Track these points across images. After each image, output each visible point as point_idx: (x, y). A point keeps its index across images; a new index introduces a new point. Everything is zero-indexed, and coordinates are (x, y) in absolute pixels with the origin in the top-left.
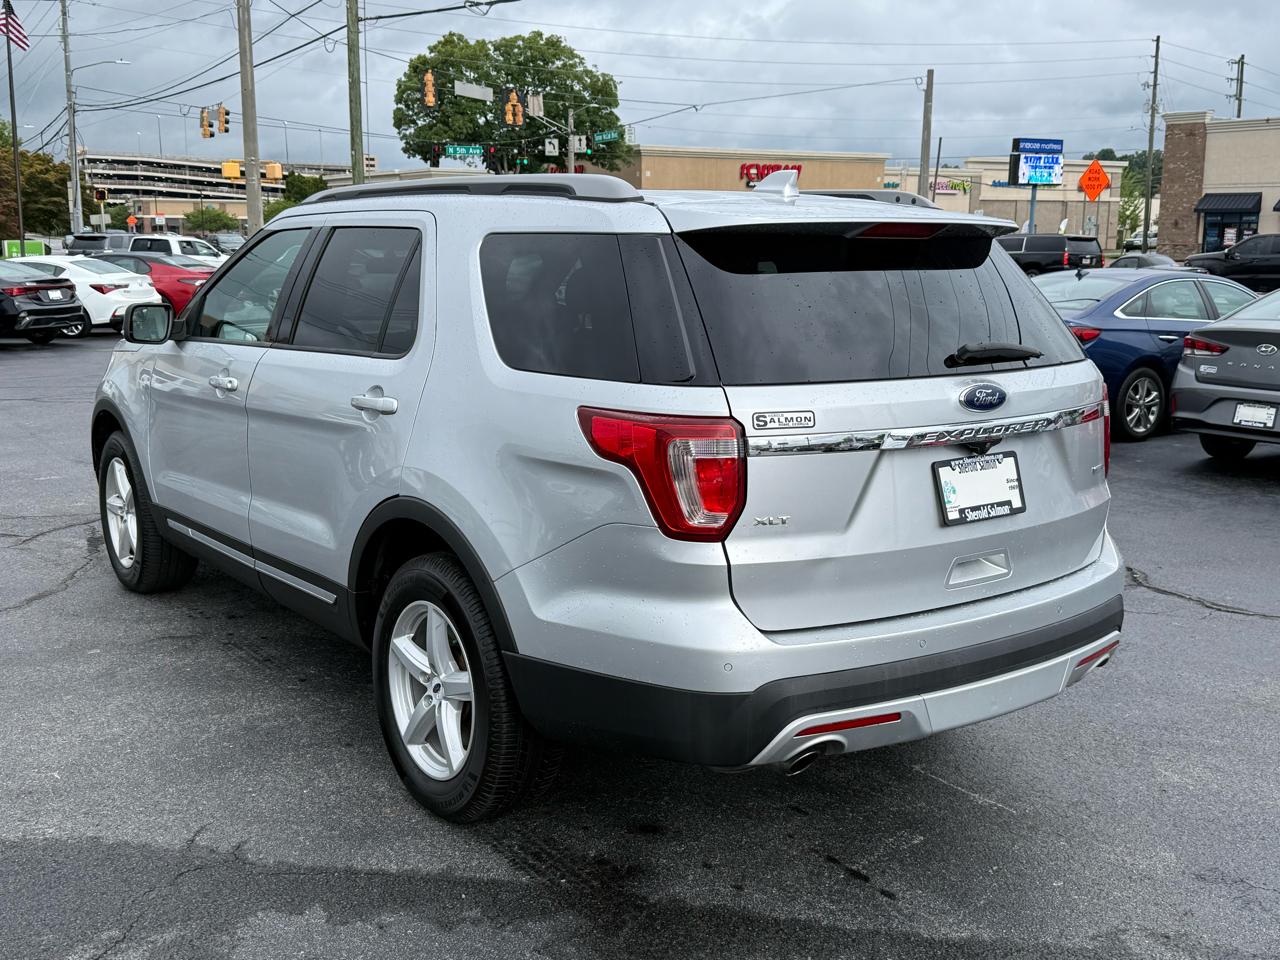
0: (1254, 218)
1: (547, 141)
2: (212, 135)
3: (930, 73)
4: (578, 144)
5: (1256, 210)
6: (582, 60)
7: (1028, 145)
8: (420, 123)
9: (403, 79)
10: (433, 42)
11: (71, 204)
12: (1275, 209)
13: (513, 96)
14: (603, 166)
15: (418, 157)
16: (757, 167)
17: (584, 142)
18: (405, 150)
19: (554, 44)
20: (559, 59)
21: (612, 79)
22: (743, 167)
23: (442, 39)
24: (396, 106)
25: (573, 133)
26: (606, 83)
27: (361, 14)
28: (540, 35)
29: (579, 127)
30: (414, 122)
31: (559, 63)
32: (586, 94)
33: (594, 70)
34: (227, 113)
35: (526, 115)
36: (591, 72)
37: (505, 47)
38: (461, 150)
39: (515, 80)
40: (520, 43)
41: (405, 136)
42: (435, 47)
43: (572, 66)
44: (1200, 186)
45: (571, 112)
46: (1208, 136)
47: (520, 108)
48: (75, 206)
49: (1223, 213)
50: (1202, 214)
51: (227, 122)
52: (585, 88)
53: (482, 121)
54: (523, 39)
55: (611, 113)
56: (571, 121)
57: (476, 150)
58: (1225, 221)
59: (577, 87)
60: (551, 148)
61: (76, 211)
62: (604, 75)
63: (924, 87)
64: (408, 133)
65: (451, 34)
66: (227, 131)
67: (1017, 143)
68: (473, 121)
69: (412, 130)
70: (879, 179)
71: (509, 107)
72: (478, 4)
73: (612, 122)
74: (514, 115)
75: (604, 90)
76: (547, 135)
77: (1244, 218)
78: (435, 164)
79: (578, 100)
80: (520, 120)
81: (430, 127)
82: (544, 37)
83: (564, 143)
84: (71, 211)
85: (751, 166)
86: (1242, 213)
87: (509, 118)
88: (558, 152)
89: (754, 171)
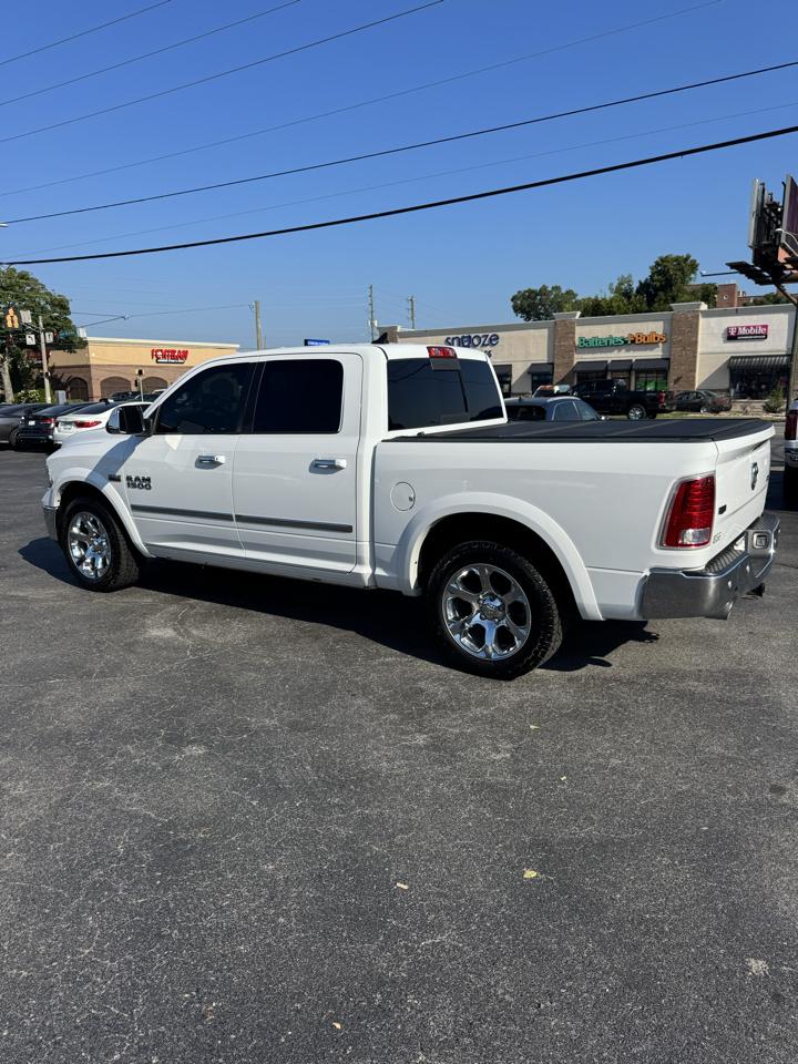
1: (28, 336)
3: (257, 303)
4: (47, 338)
6: (43, 287)
13: (11, 311)
16: (161, 351)
17: (53, 337)
19: (23, 276)
20: (29, 285)
22: (153, 352)
25: (45, 332)
26: (62, 300)
28: (14, 270)
29: (47, 328)
31: (28, 288)
32: (49, 307)
33: (52, 292)
35: (19, 321)
36: (51, 294)
45: (40, 318)
47: (15, 318)
52: (47, 302)
55: (66, 319)
56: (41, 324)
59: (42, 303)
60: (30, 340)
62: (59, 296)
63: (255, 310)
71: (8, 318)
73: (68, 325)
74: (13, 322)
75: (62, 305)
76: (27, 332)
79: (44, 311)
80: (16, 325)
83: (38, 337)
85: (158, 350)
87: (9, 324)
88: (34, 343)
89: (160, 353)
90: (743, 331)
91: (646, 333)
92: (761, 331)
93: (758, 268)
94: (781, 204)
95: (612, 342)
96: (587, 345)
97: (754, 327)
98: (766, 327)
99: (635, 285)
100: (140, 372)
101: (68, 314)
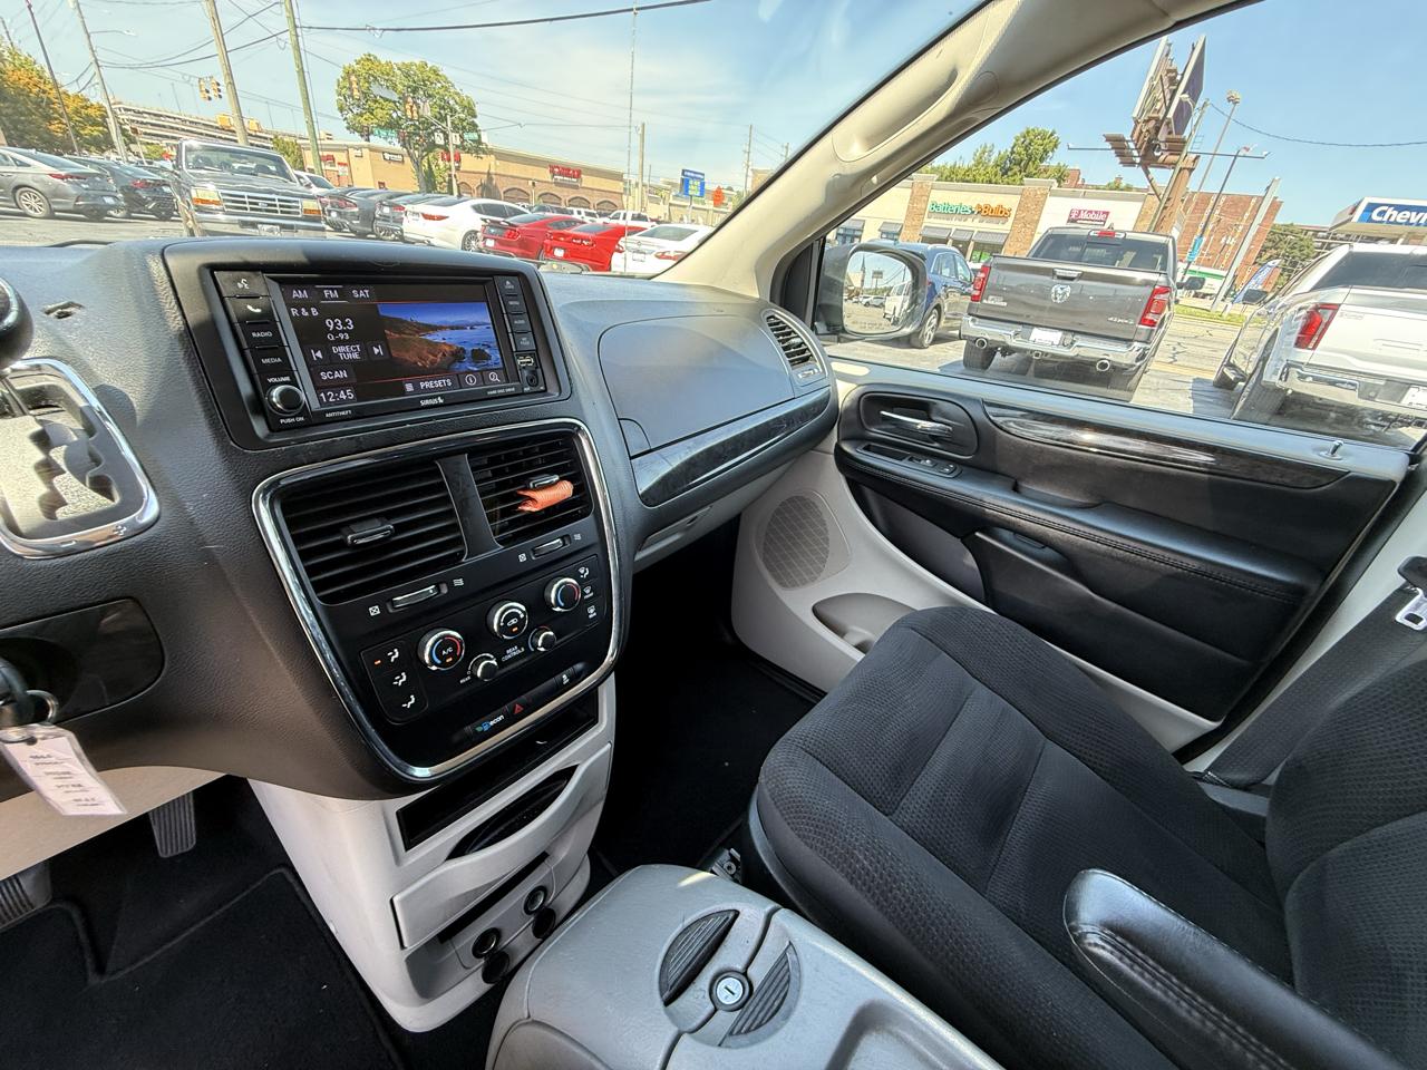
1: (437, 135)
2: (210, 98)
3: (643, 125)
4: (455, 139)
6: (453, 86)
7: (689, 174)
8: (355, 111)
9: (341, 81)
10: (358, 58)
11: (113, 134)
15: (357, 134)
16: (558, 168)
17: (458, 138)
18: (348, 128)
19: (435, 72)
20: (439, 82)
21: (471, 100)
23: (364, 57)
24: (337, 98)
25: (451, 132)
26: (468, 102)
27: (298, 23)
28: (426, 64)
29: (455, 128)
30: (351, 110)
31: (439, 85)
32: (457, 107)
33: (461, 93)
34: (218, 84)
36: (459, 94)
37: (405, 69)
38: (383, 133)
40: (414, 68)
41: (346, 119)
42: (359, 61)
43: (448, 88)
45: (449, 118)
47: (415, 108)
48: (116, 135)
51: (219, 91)
52: (457, 104)
53: (394, 115)
54: (416, 66)
55: (473, 121)
56: (450, 123)
57: (393, 133)
59: (452, 102)
60: (439, 140)
61: (118, 139)
62: (467, 97)
63: (640, 132)
64: (348, 116)
65: (370, 55)
66: (220, 96)
67: (684, 171)
68: (390, 115)
69: (350, 115)
71: (408, 107)
72: (374, 29)
73: (474, 127)
74: (412, 112)
75: (468, 107)
76: (435, 130)
79: (453, 111)
82: (429, 65)
83: (446, 137)
84: (114, 138)
85: (555, 167)
87: (409, 113)
88: (442, 142)
89: (556, 170)
90: (1086, 216)
91: (994, 206)
92: (1102, 217)
93: (1132, 145)
94: (1180, 72)
95: (960, 210)
96: (938, 211)
97: (1096, 212)
98: (1107, 213)
99: (994, 157)
100: (534, 184)
101: (475, 116)
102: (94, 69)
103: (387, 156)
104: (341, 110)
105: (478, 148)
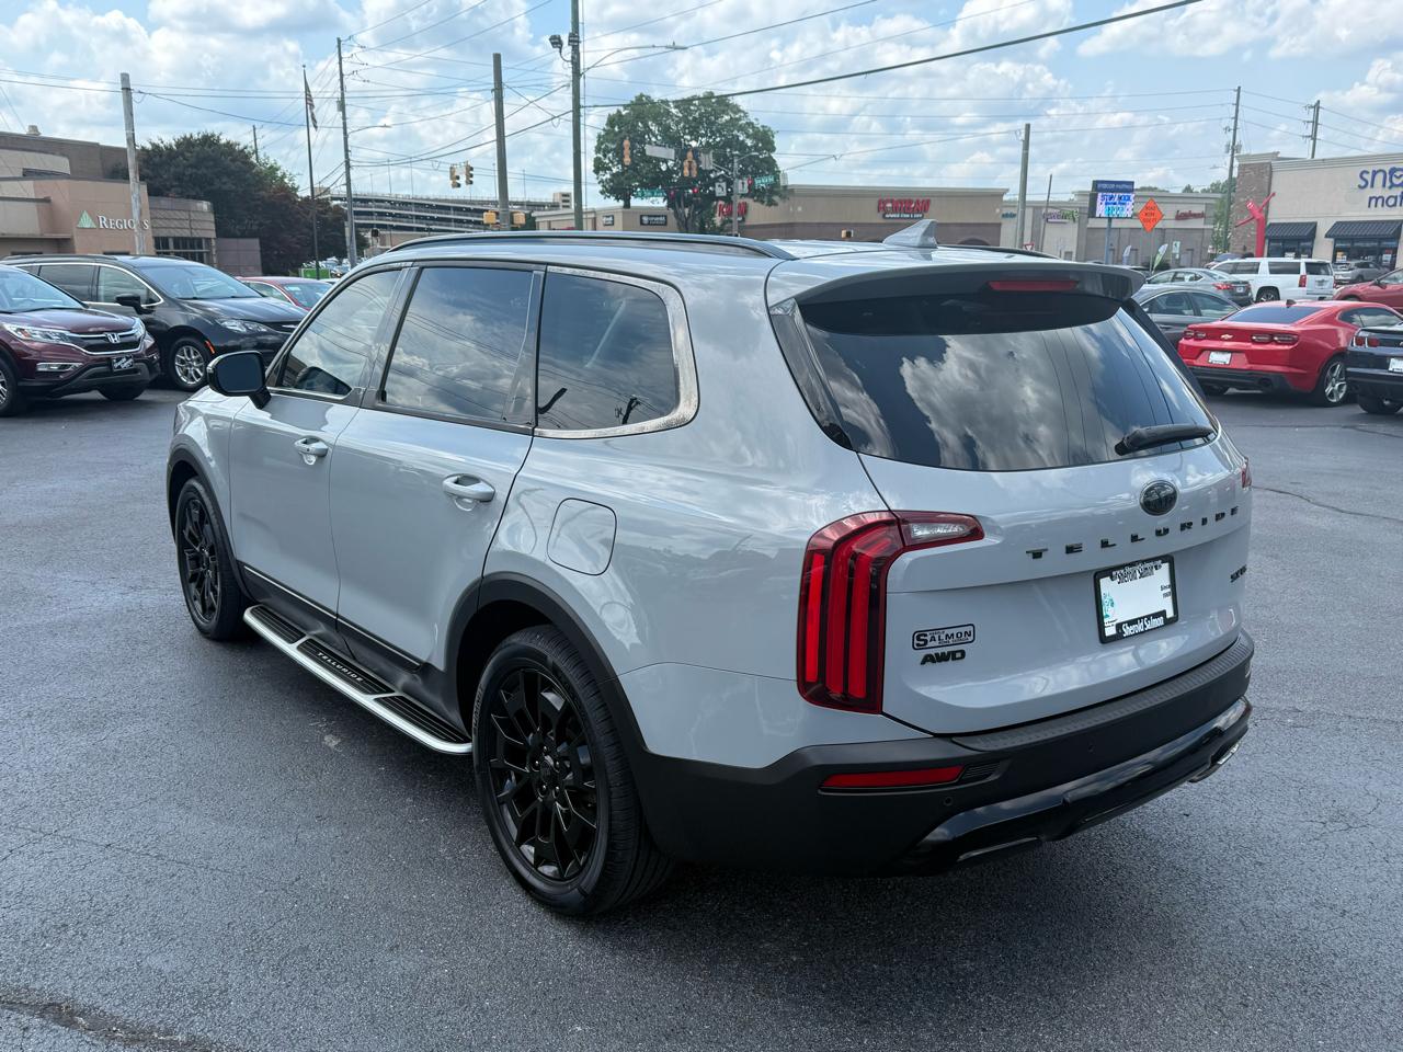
0: (1308, 244)
1: (717, 184)
2: (459, 185)
3: (1028, 126)
4: (741, 186)
5: (1312, 236)
6: (746, 114)
7: (1104, 185)
8: (615, 170)
9: (603, 133)
10: (628, 102)
11: (348, 240)
12: (1326, 236)
14: (762, 202)
15: (612, 198)
16: (892, 201)
17: (746, 185)
18: (602, 193)
19: (723, 101)
20: (727, 114)
21: (769, 130)
22: (880, 202)
23: (634, 99)
25: (739, 178)
26: (765, 133)
28: (712, 94)
29: (743, 173)
30: (610, 169)
31: (727, 117)
32: (749, 142)
33: (755, 122)
34: (472, 169)
35: (699, 169)
36: (752, 124)
37: (684, 104)
38: (647, 191)
39: (691, 134)
40: (697, 102)
41: (601, 181)
42: (628, 105)
43: (739, 119)
44: (1266, 215)
45: (735, 161)
46: (1274, 175)
47: (694, 164)
48: (351, 240)
49: (1284, 240)
50: (1267, 241)
51: (472, 176)
52: (748, 136)
53: (664, 168)
54: (699, 99)
55: (771, 157)
56: (736, 167)
57: (659, 191)
58: (1287, 246)
59: (742, 137)
60: (720, 190)
61: (351, 244)
62: (763, 127)
63: (1022, 137)
64: (604, 178)
65: (642, 95)
66: (471, 183)
67: (1096, 183)
69: (608, 176)
70: (998, 211)
71: (685, 164)
73: (770, 166)
74: (690, 169)
75: (765, 139)
76: (716, 179)
77: (1302, 244)
78: (627, 205)
79: (742, 146)
80: (695, 173)
81: (623, 173)
82: (716, 95)
83: (730, 183)
84: (348, 244)
85: (888, 201)
86: (1300, 240)
87: (686, 173)
88: (724, 194)
89: (889, 205)
101: (773, 149)
102: (343, 169)
103: (645, 219)
104: (596, 171)
105: (774, 192)
